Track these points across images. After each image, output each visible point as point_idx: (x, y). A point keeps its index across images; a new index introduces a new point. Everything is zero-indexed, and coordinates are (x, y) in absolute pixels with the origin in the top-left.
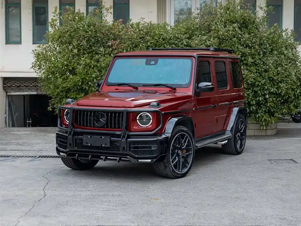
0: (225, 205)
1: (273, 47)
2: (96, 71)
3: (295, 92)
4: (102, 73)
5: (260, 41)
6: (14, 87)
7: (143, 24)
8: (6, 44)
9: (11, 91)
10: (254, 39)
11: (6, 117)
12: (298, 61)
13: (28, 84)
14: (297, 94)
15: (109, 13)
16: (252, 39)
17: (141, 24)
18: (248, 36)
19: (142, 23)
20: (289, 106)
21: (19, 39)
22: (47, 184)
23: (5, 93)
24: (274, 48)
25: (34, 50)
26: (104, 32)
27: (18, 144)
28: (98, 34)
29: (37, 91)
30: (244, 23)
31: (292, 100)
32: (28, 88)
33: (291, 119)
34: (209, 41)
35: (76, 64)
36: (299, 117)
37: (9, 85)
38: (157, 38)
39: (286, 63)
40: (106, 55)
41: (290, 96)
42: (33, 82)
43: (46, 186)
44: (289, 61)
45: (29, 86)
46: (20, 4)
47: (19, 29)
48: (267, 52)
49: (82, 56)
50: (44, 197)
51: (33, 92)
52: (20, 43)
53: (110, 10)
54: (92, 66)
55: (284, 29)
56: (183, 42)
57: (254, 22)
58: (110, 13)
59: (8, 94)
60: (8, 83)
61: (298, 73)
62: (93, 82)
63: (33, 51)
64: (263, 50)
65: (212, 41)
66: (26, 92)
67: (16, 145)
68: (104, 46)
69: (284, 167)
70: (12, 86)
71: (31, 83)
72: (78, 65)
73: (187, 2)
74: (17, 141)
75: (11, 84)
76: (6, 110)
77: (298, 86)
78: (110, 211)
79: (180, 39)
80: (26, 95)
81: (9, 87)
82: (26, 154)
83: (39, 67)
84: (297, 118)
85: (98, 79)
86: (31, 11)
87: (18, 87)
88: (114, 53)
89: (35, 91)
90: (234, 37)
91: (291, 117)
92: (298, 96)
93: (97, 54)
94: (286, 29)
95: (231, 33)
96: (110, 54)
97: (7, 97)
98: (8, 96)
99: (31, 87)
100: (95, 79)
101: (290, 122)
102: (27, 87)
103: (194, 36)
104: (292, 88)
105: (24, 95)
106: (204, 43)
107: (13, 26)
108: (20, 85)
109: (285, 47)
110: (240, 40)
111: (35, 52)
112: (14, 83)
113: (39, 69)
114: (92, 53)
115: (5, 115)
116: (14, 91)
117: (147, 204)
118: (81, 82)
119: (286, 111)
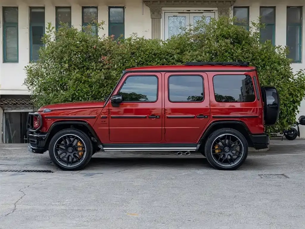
0: (207, 221)
1: (265, 62)
2: (87, 86)
3: (288, 108)
4: (93, 89)
5: (253, 57)
6: (10, 104)
7: (135, 40)
8: (3, 63)
9: (8, 109)
10: (246, 54)
11: (3, 135)
12: (290, 78)
13: (25, 102)
14: (290, 110)
15: (100, 28)
16: (245, 54)
17: (133, 40)
18: (240, 52)
19: (134, 38)
20: (282, 121)
21: (16, 57)
22: (21, 198)
23: (2, 111)
24: (266, 64)
25: (27, 67)
26: (95, 47)
27: (6, 159)
28: (89, 49)
29: (33, 109)
30: (237, 38)
31: (284, 116)
32: (25, 106)
33: (284, 137)
34: (201, 56)
35: (66, 79)
36: (292, 134)
37: (6, 103)
38: (148, 53)
39: (278, 79)
40: (96, 71)
41: (283, 111)
42: (29, 100)
43: (19, 199)
44: (281, 76)
45: (26, 104)
46: (17, 23)
47: (16, 49)
48: (259, 68)
49: (73, 71)
50: (13, 211)
51: (29, 110)
52: (17, 61)
53: (101, 25)
54: (83, 82)
55: (277, 46)
56: (174, 57)
57: (247, 37)
58: (102, 29)
59: (5, 111)
60: (5, 101)
61: (291, 89)
62: (83, 98)
63: (25, 67)
64: (256, 65)
65: (203, 57)
66: (23, 109)
67: (3, 160)
68: (95, 61)
69: (274, 182)
70: (9, 104)
71: (27, 101)
72: (68, 79)
73: (181, 22)
74: (6, 156)
75: (8, 101)
76: (3, 128)
77: (291, 102)
78: (80, 226)
79: (171, 54)
80: (23, 112)
81: (6, 104)
82: (12, 168)
83: (31, 83)
84: (290, 135)
85: (89, 94)
86: (27, 31)
87: (14, 104)
88: (105, 68)
89: (31, 109)
90: (226, 52)
91: (285, 134)
92: (290, 112)
93: (88, 69)
94: (279, 45)
95: (223, 48)
96: (101, 69)
97: (4, 115)
98: (6, 113)
99: (28, 104)
100: (85, 95)
101: (284, 140)
102: (24, 104)
103: (185, 51)
104: (284, 103)
105: (21, 112)
106: (196, 58)
107: (11, 45)
108: (16, 103)
109: (277, 63)
110: (232, 55)
111: (27, 68)
112: (11, 101)
113: (31, 85)
114: (83, 68)
115: (2, 132)
116: (11, 109)
117: (122, 219)
118: (71, 98)
119: (279, 127)
